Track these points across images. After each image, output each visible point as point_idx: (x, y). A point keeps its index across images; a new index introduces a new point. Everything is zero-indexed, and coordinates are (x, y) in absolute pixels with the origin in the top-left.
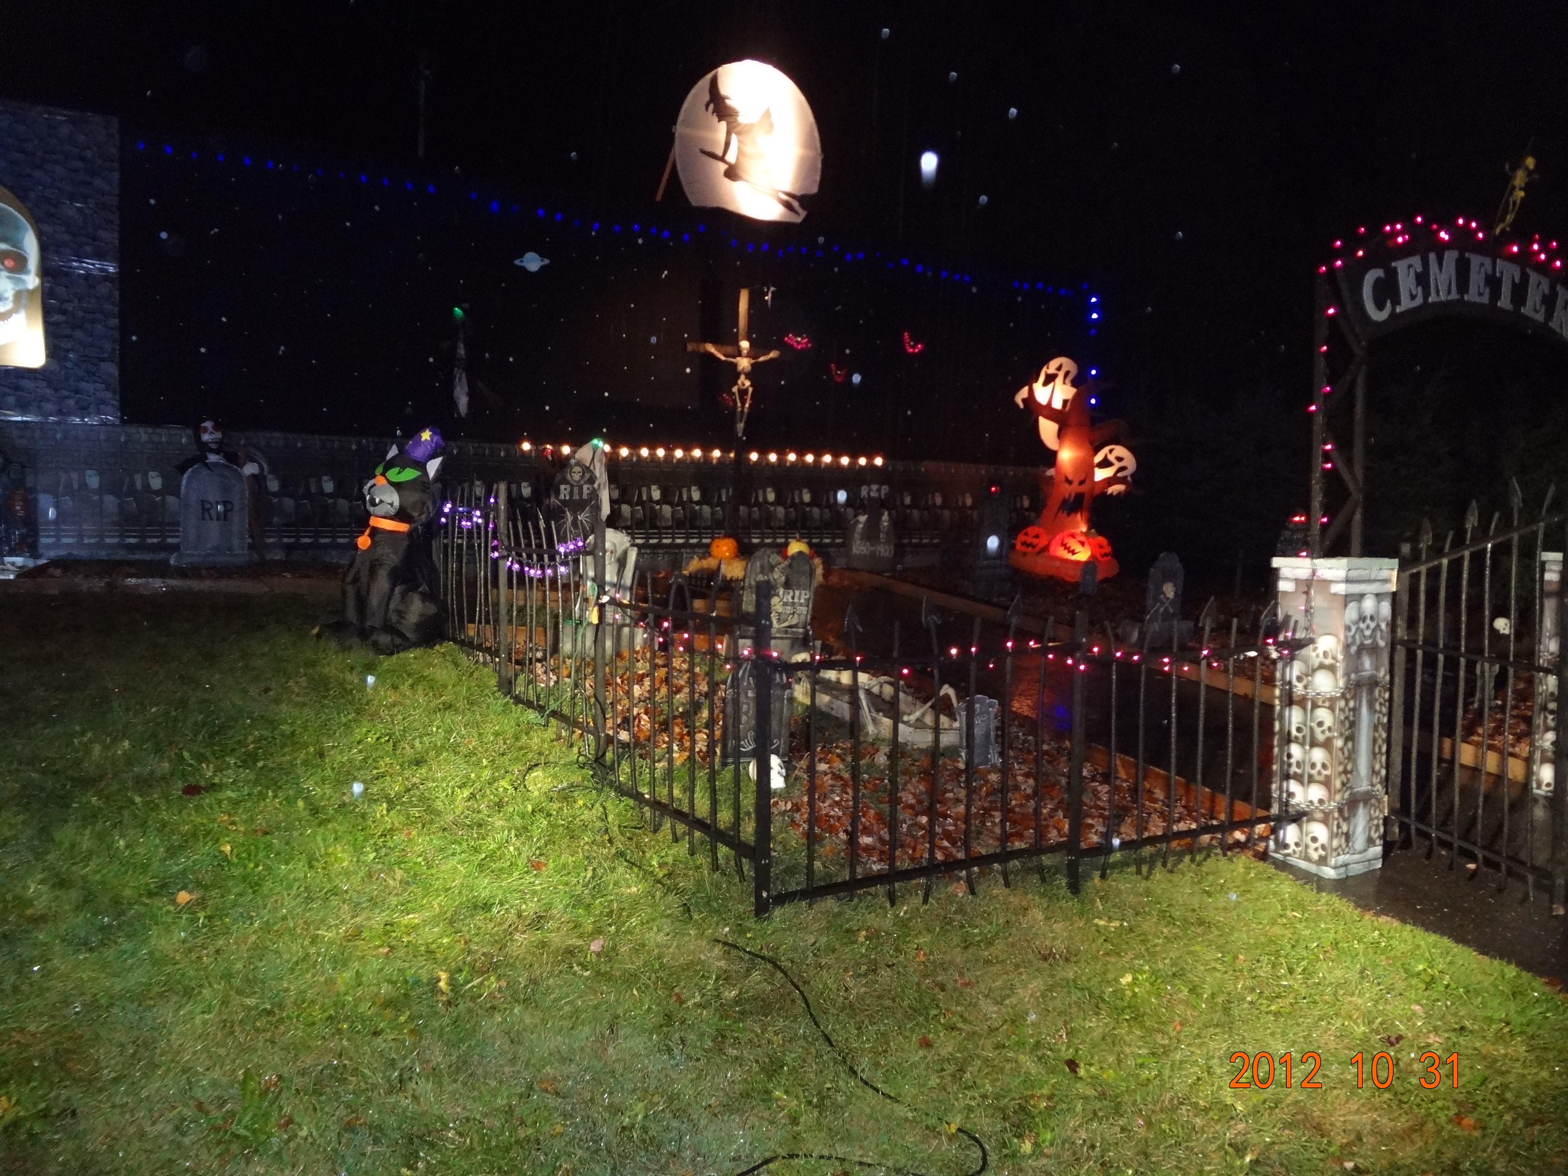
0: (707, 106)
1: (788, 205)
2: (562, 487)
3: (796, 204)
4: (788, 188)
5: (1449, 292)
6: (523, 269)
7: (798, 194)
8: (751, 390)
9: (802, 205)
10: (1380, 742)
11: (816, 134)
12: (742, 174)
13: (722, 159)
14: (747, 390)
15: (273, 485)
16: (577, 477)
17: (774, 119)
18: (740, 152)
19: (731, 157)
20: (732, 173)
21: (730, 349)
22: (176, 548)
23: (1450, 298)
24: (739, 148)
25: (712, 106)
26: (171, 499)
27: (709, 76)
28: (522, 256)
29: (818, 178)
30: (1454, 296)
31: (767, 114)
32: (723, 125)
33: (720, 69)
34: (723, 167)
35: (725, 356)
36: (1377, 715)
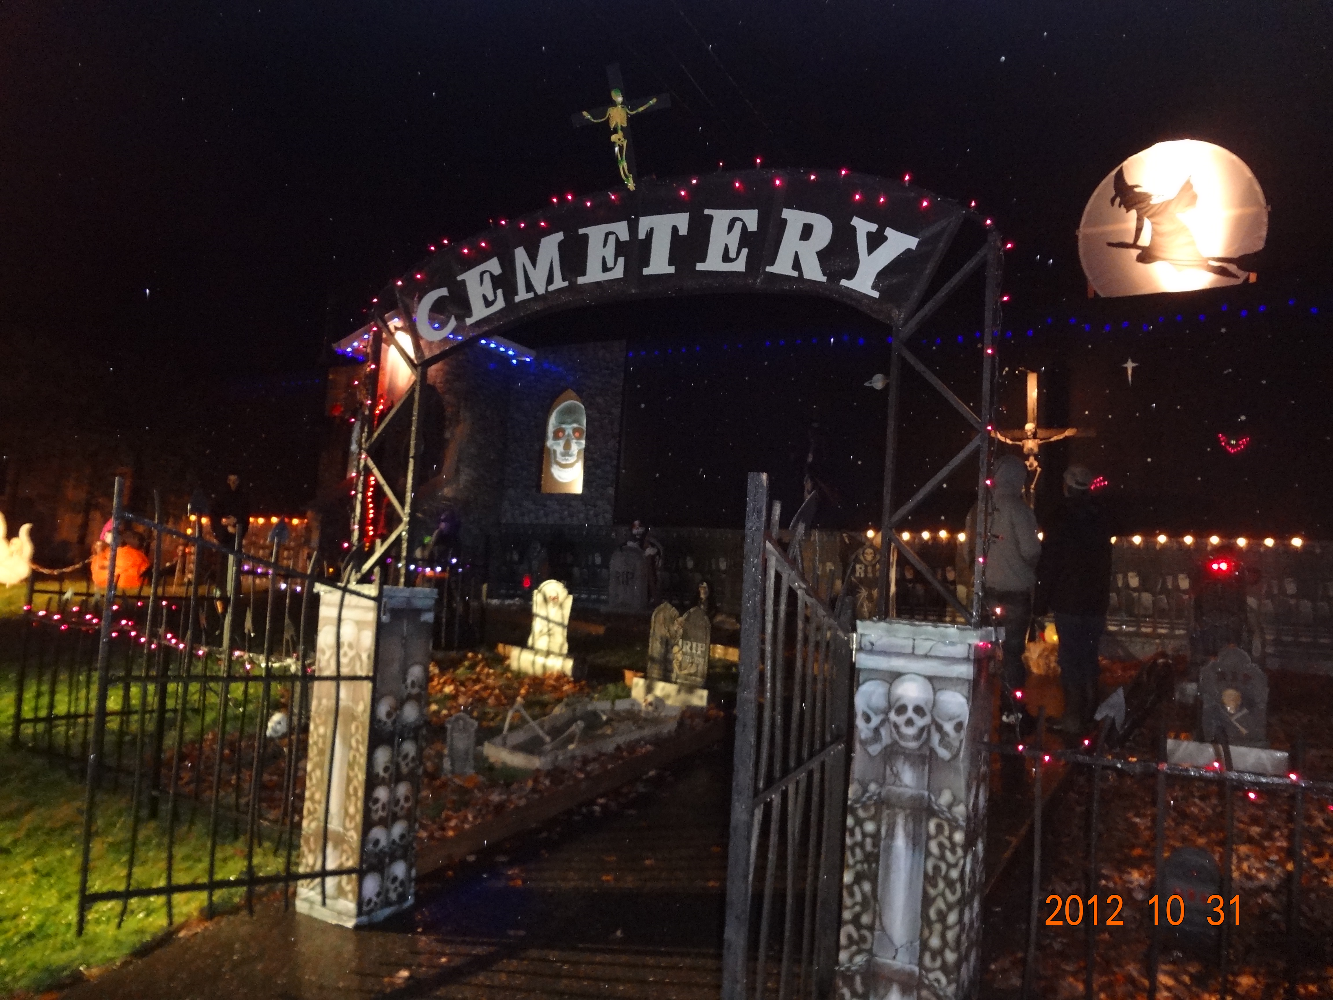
0: (1113, 201)
1: (1221, 271)
2: (858, 566)
3: (1232, 268)
4: (1220, 254)
5: (550, 280)
6: (872, 389)
7: (1236, 256)
8: (1039, 469)
9: (1240, 267)
10: (355, 783)
11: (1258, 188)
12: (1159, 254)
13: (1134, 246)
14: (1036, 470)
15: (659, 563)
16: (869, 558)
17: (1196, 189)
18: (1155, 233)
19: (1145, 240)
20: (1146, 256)
21: (1017, 433)
22: (605, 602)
23: (551, 288)
24: (1153, 230)
25: (1118, 200)
26: (604, 571)
27: (1114, 173)
28: (871, 379)
29: (1264, 233)
30: (559, 283)
31: (1188, 186)
32: (1133, 213)
33: (1125, 163)
34: (1135, 253)
35: (1012, 440)
36: (352, 753)
